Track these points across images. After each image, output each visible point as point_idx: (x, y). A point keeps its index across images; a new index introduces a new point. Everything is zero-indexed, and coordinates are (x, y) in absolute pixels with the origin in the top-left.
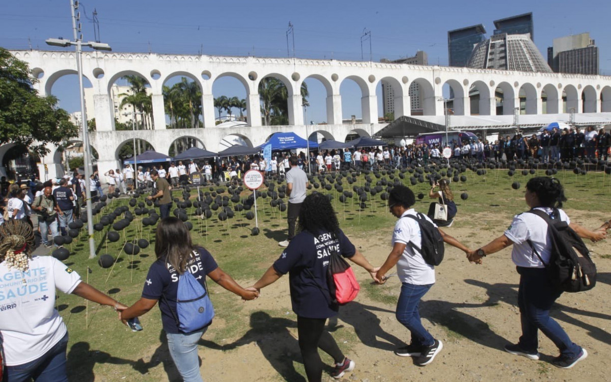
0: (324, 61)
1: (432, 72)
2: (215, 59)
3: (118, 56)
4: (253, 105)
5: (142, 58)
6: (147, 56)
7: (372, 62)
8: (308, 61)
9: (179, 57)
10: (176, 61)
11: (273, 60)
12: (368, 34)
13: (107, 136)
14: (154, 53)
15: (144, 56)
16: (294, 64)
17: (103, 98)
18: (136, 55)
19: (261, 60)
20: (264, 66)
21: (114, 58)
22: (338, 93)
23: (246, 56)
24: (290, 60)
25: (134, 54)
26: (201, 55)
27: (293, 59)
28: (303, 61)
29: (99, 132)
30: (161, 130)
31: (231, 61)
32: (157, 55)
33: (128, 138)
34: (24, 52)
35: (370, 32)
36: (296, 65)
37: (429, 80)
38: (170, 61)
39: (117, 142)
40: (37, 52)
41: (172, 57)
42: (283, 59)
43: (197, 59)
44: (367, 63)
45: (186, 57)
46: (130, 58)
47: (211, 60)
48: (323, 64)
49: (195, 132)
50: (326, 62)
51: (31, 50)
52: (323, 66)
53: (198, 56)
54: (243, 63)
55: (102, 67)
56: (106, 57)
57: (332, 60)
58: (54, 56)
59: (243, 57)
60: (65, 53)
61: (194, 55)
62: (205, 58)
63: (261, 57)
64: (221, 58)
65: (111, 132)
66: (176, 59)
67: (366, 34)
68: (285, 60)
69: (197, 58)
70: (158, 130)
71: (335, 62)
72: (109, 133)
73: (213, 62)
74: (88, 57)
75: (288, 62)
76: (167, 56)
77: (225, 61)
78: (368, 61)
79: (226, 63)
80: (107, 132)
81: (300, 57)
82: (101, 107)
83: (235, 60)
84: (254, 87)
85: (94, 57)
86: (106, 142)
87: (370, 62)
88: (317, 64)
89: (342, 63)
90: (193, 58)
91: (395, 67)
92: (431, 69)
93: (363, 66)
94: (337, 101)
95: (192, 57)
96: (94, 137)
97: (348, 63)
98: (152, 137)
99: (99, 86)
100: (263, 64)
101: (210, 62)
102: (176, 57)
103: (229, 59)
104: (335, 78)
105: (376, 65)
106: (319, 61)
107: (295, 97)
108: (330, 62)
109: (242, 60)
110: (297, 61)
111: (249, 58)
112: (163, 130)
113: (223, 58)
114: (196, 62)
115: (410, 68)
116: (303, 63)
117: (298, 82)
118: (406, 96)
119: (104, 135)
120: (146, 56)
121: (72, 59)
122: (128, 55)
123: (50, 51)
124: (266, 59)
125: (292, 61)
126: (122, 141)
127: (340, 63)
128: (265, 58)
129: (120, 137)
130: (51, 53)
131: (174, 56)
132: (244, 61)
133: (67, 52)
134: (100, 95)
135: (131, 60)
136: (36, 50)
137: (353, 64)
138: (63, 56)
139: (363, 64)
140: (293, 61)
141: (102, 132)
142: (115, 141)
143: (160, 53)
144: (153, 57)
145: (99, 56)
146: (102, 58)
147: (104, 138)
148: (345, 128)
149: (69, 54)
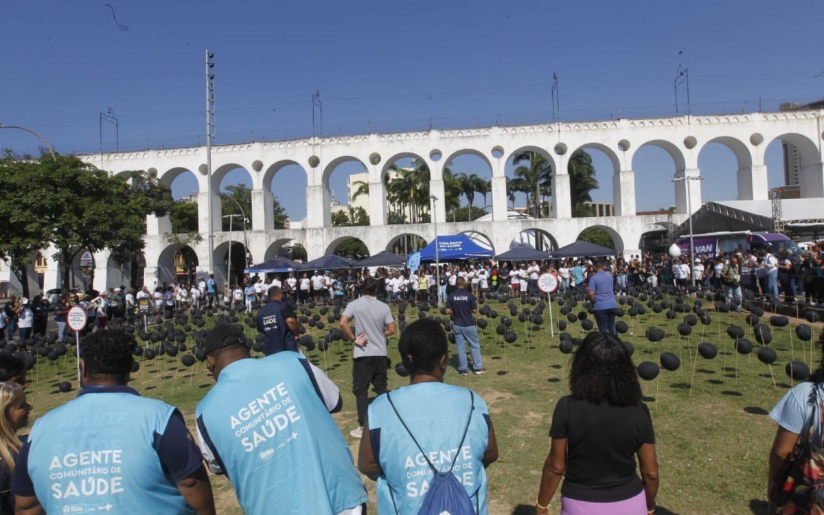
0: (606, 123)
1: (815, 121)
2: (447, 133)
3: (335, 141)
4: (497, 191)
5: (361, 140)
6: (367, 137)
7: (691, 117)
8: (580, 125)
9: (403, 135)
10: (399, 140)
11: (527, 128)
12: (685, 74)
13: (318, 234)
14: (374, 133)
15: (363, 137)
16: (559, 131)
17: (317, 190)
18: (355, 137)
19: (509, 129)
20: (513, 138)
21: (332, 142)
22: (630, 168)
23: (489, 127)
24: (552, 126)
25: (352, 136)
26: (430, 130)
27: (557, 124)
28: (572, 126)
29: (309, 229)
30: (377, 226)
31: (469, 134)
32: (378, 135)
33: (340, 236)
34: (248, 145)
35: (687, 70)
36: (561, 132)
37: (809, 137)
38: (392, 141)
39: (328, 241)
40: (258, 143)
41: (395, 137)
42: (542, 126)
43: (425, 136)
44: (682, 119)
45: (412, 135)
46: (348, 141)
47: (443, 135)
48: (605, 127)
49: (418, 229)
50: (609, 124)
51: (254, 142)
52: (604, 129)
53: (426, 132)
54: (485, 136)
55: (318, 154)
56: (323, 143)
57: (619, 120)
58: (274, 146)
59: (485, 128)
60: (284, 143)
61: (420, 131)
62: (434, 134)
63: (509, 126)
64: (455, 132)
65: (322, 229)
66: (399, 138)
67: (682, 74)
68: (545, 127)
69: (425, 134)
70: (375, 227)
71: (624, 123)
72: (320, 231)
73: (445, 138)
74: (306, 144)
75: (550, 129)
76: (388, 135)
77: (460, 135)
78: (683, 115)
79: (461, 137)
80: (318, 229)
81: (568, 120)
82: (314, 200)
83: (474, 132)
84: (499, 167)
85: (311, 144)
86: (316, 241)
87: (686, 117)
88: (595, 127)
89: (637, 122)
90: (420, 134)
91: (735, 120)
92: (813, 116)
93: (674, 123)
94: (628, 181)
95: (418, 133)
96: (305, 235)
97: (646, 122)
98: (367, 234)
99: (314, 176)
100: (513, 135)
101: (441, 138)
102: (399, 135)
103: (465, 133)
104: (624, 145)
105: (698, 120)
106: (598, 124)
107: (560, 177)
108: (617, 123)
109: (483, 132)
110: (563, 127)
111: (493, 128)
112: (380, 226)
113: (458, 131)
114: (424, 139)
115: (767, 119)
116: (572, 129)
117: (564, 156)
118: (757, 167)
119: (315, 232)
120: (365, 138)
121: (290, 148)
122: (346, 138)
123: (269, 142)
124: (517, 128)
125: (555, 127)
126: (333, 239)
127: (632, 123)
128: (516, 126)
129: (332, 235)
130: (271, 144)
131: (397, 135)
132: (487, 133)
133: (286, 141)
134: (314, 186)
135: (349, 144)
136: (258, 142)
137: (657, 122)
138: (282, 146)
139: (675, 120)
140: (557, 126)
141: (313, 229)
142: (325, 239)
143: (381, 132)
144: (373, 138)
145: (316, 142)
146: (318, 144)
147: (314, 236)
148: (640, 221)
149: (287, 142)
